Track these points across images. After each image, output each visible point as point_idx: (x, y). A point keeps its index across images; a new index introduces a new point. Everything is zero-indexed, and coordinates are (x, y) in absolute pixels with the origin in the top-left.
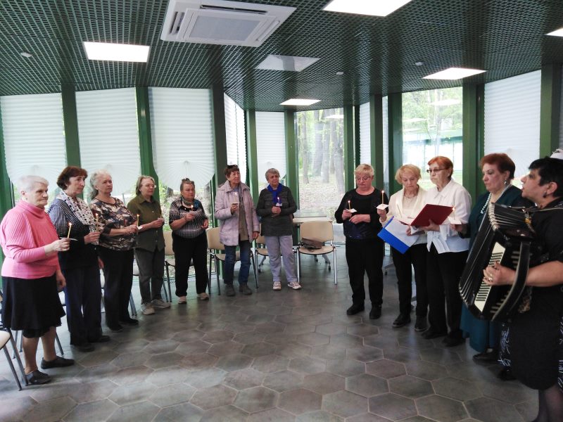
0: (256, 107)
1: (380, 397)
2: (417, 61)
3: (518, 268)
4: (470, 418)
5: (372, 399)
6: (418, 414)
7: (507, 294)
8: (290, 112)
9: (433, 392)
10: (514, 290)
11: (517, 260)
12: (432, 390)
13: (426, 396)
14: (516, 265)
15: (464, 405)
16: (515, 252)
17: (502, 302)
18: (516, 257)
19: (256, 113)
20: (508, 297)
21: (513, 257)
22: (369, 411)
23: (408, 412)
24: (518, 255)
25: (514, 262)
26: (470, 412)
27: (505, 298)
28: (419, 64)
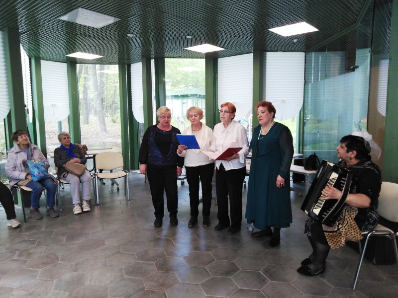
0: (42, 55)
1: (207, 281)
2: (188, 35)
3: (343, 190)
4: (270, 281)
5: (203, 285)
6: (239, 288)
7: (334, 205)
8: (72, 64)
9: (239, 269)
10: (339, 203)
11: (344, 184)
12: (237, 267)
13: (236, 274)
14: (343, 187)
15: (261, 273)
16: (343, 179)
17: (330, 210)
18: (343, 182)
19: (41, 61)
20: (334, 207)
21: (342, 181)
22: (206, 295)
23: (232, 288)
24: (344, 181)
25: (342, 185)
26: (268, 277)
27: (332, 208)
28: (189, 37)
